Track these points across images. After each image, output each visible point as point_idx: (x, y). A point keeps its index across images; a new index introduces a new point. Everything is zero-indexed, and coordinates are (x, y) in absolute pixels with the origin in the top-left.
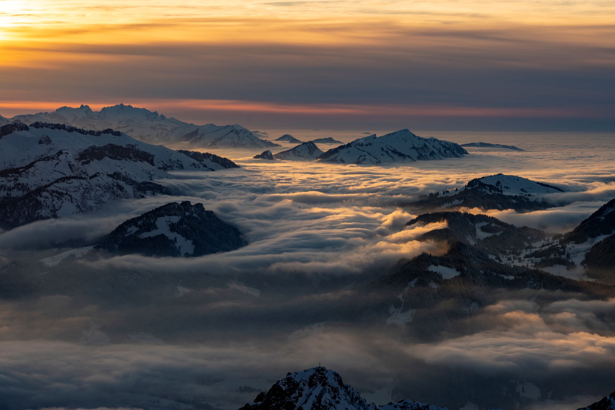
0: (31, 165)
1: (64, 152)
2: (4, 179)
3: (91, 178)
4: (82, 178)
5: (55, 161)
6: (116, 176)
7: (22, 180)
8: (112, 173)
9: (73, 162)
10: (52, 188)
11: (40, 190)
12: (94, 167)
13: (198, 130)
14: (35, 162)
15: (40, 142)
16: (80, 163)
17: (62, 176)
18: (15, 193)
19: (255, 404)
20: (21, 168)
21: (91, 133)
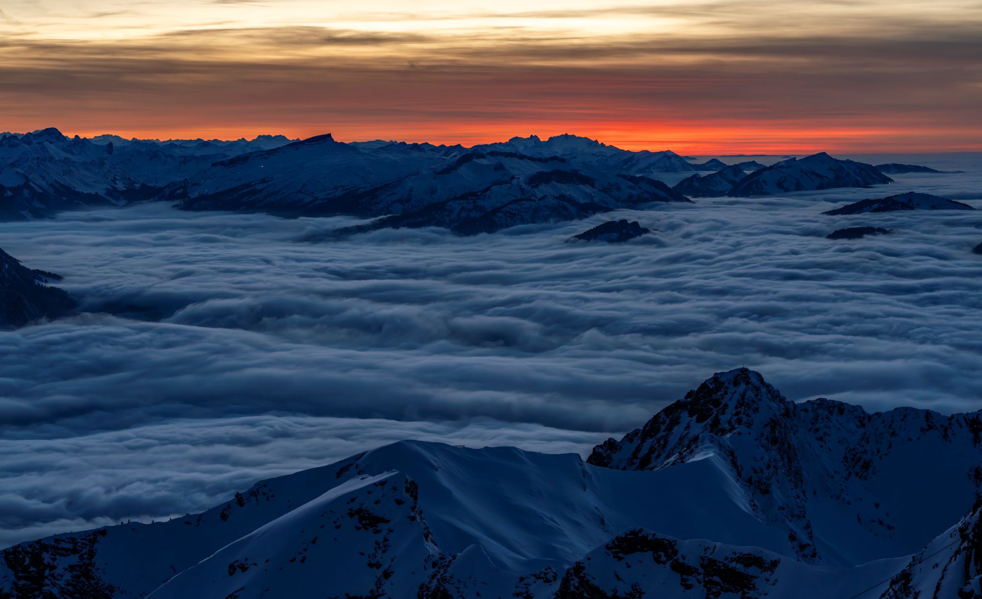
0: (488, 189)
1: (516, 177)
2: (464, 202)
3: (540, 200)
4: (531, 200)
5: (508, 185)
6: (561, 197)
7: (480, 203)
8: (558, 196)
9: (524, 186)
10: (506, 209)
11: (495, 211)
12: (542, 190)
13: (634, 156)
14: (492, 186)
15: (496, 169)
16: (530, 187)
17: (514, 198)
18: (474, 214)
19: (685, 400)
20: (480, 192)
21: (540, 160)
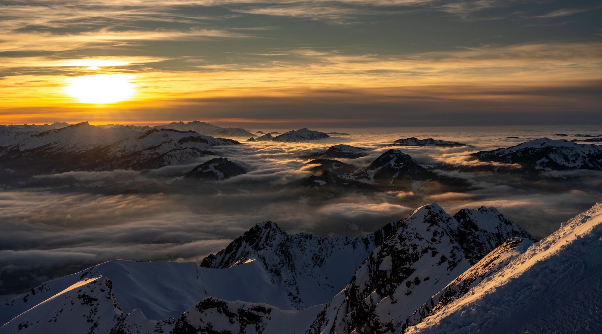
0: (160, 145)
1: (173, 140)
2: (150, 151)
3: (183, 149)
4: (180, 150)
5: (169, 144)
6: (193, 148)
7: (157, 151)
8: (192, 147)
9: (177, 143)
10: (169, 154)
11: (164, 155)
12: (185, 145)
13: (225, 130)
14: (162, 144)
15: (164, 136)
16: (179, 144)
17: (172, 149)
18: (154, 156)
19: (244, 236)
20: (156, 146)
21: (184, 132)
